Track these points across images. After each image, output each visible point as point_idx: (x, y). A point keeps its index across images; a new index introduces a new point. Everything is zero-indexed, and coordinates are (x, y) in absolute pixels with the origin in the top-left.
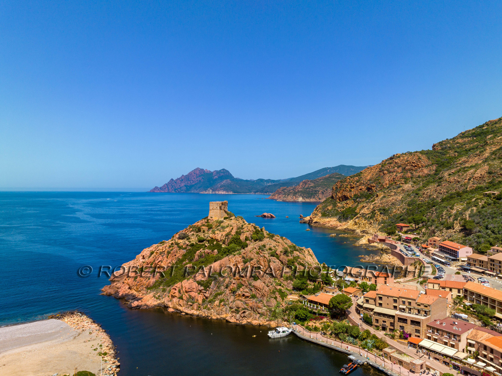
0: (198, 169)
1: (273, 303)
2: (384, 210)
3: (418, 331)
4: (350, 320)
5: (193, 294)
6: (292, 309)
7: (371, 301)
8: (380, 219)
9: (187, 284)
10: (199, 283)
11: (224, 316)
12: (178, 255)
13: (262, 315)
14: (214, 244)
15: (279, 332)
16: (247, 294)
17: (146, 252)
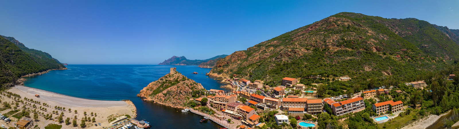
0: (174, 56)
1: (185, 101)
2: (231, 70)
3: (225, 107)
4: (207, 106)
5: (161, 98)
6: (191, 103)
7: (213, 99)
8: (230, 73)
9: (160, 94)
10: (164, 94)
11: (170, 105)
12: (159, 85)
13: (181, 105)
14: (170, 82)
15: (185, 110)
16: (177, 98)
17: (150, 84)
